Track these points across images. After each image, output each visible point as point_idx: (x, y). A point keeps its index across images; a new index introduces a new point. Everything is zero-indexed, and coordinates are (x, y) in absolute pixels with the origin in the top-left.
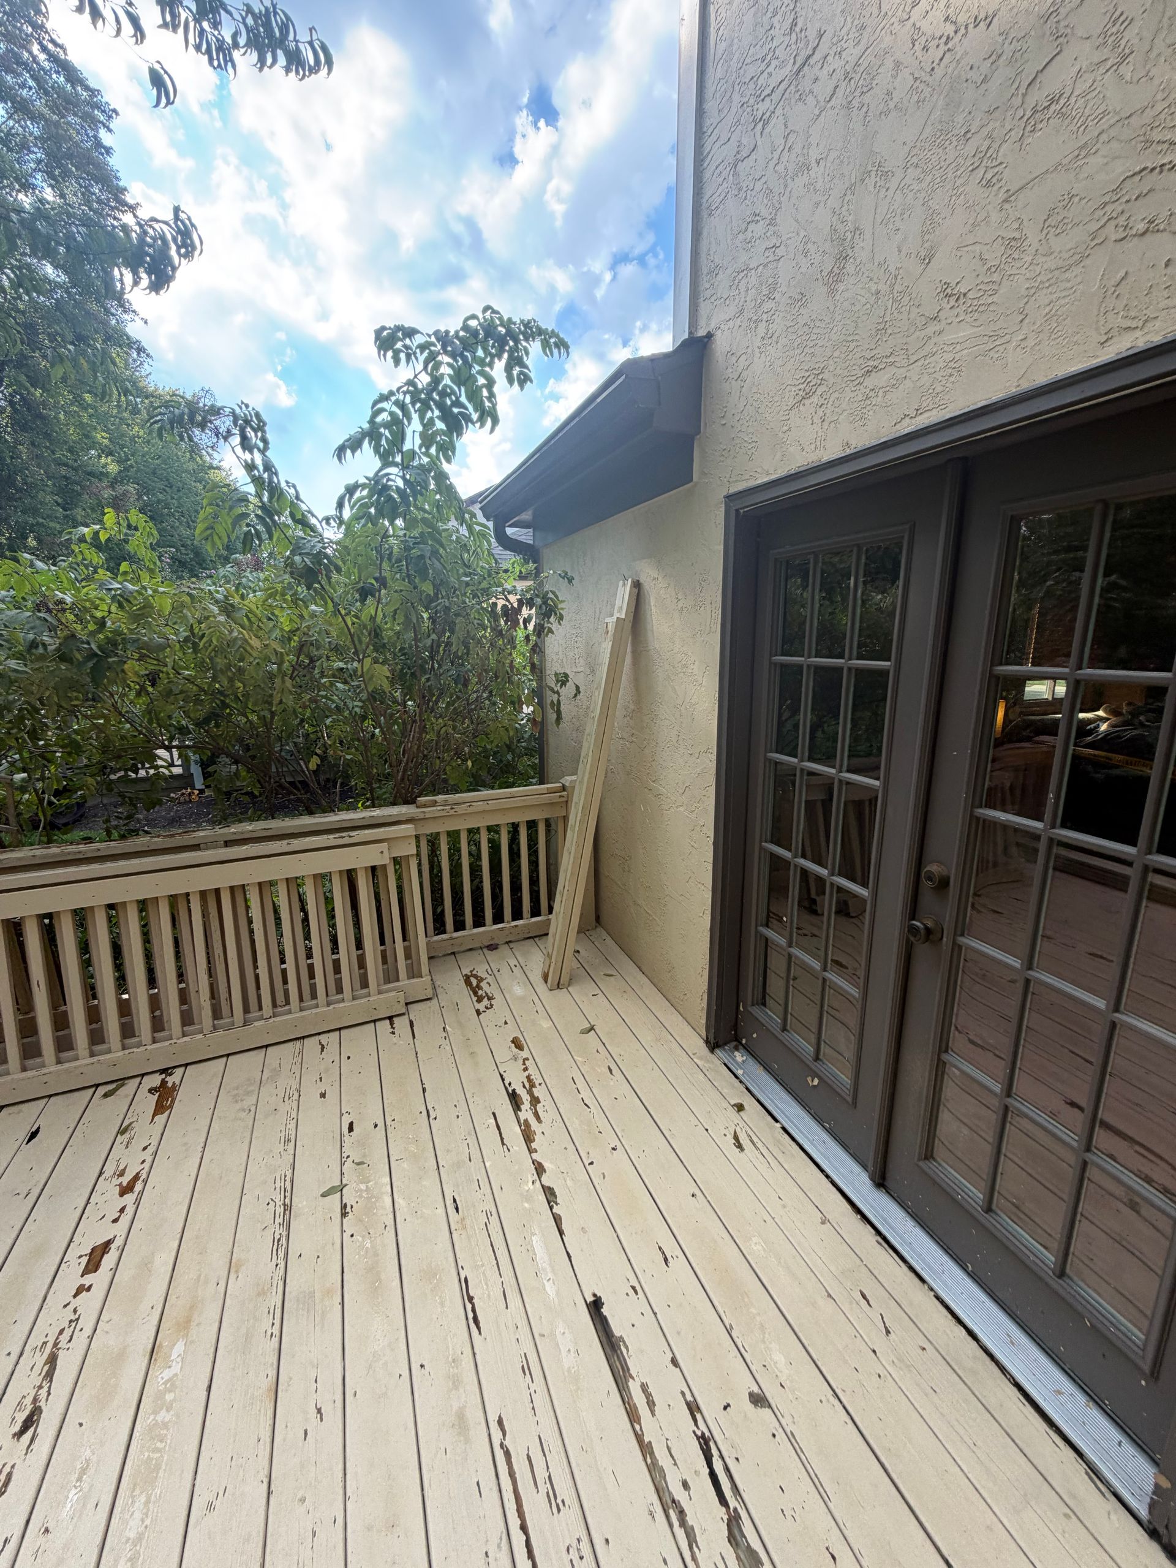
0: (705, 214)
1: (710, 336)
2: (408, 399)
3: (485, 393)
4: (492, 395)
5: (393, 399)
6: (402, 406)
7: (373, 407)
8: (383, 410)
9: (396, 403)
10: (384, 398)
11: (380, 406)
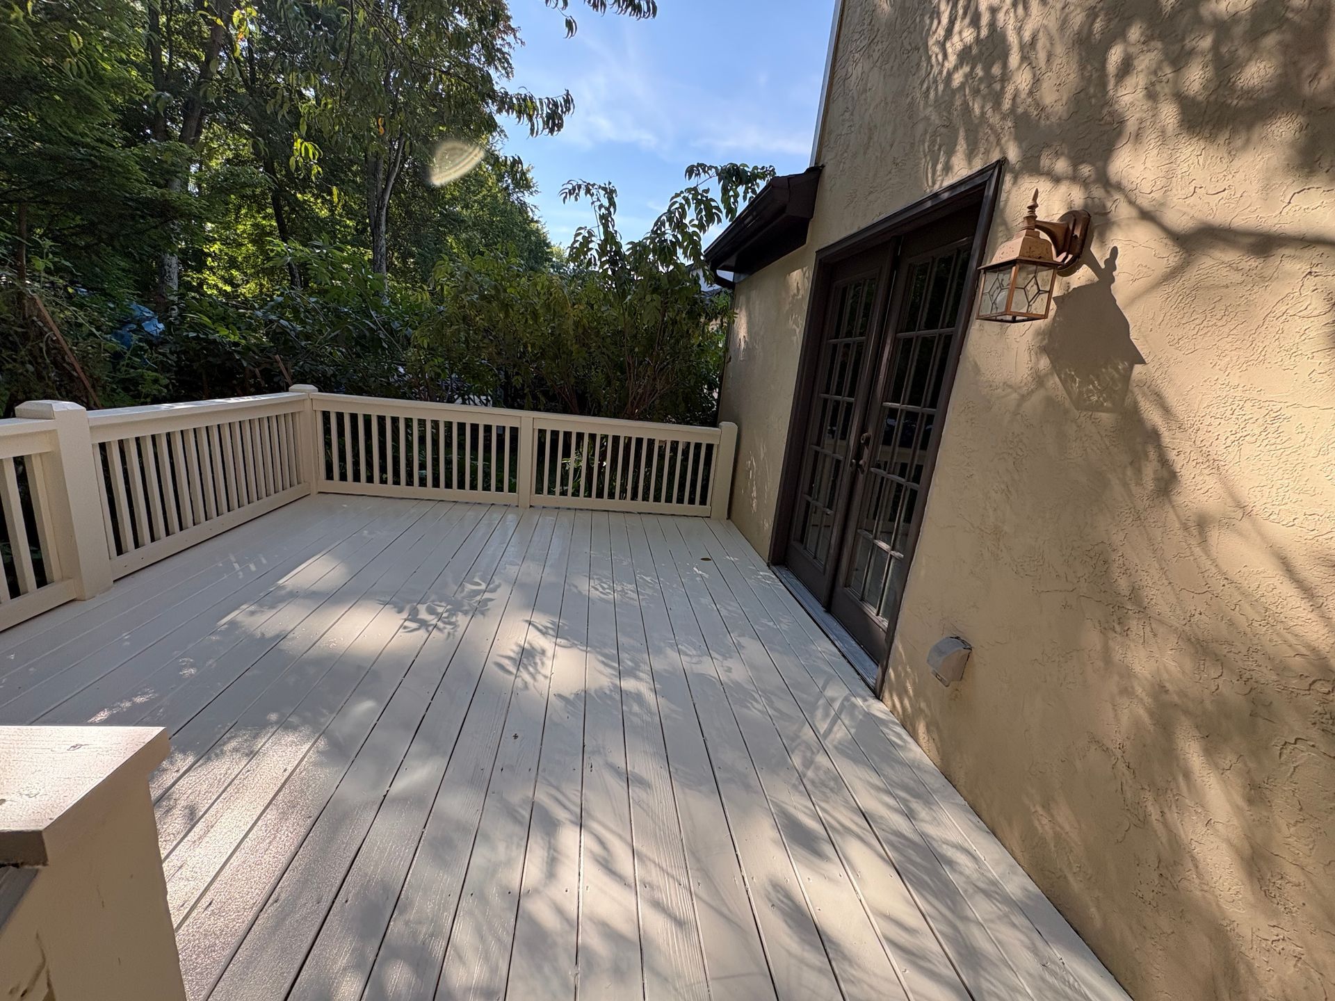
0: (831, 101)
1: (823, 166)
2: (690, 197)
3: (732, 200)
4: (736, 201)
5: (682, 195)
6: (687, 200)
7: (671, 200)
8: (676, 202)
9: (684, 198)
10: (677, 195)
11: (675, 200)
